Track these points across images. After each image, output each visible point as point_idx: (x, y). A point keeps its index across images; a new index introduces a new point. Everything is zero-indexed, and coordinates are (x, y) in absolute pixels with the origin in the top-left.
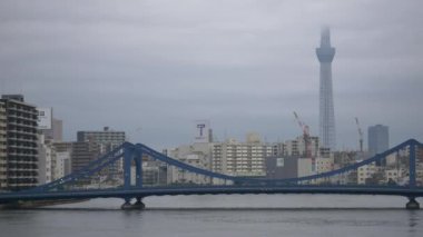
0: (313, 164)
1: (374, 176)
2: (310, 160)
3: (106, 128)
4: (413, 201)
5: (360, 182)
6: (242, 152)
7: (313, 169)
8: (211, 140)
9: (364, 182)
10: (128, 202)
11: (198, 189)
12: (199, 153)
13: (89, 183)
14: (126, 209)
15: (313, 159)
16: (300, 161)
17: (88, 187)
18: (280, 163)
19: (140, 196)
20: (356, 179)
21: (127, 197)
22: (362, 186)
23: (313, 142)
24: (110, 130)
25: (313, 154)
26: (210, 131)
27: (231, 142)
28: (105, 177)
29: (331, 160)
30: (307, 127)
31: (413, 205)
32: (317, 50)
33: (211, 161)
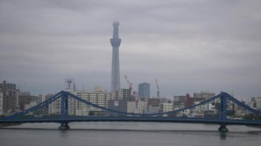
0: (137, 105)
2: (134, 103)
3: (5, 82)
6: (93, 97)
7: (137, 108)
8: (75, 90)
10: (62, 125)
15: (137, 102)
16: (129, 103)
18: (116, 104)
25: (136, 99)
26: (74, 85)
27: (86, 91)
29: (146, 103)
32: (111, 39)
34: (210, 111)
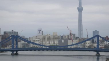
0: (72, 42)
1: (90, 45)
3: (12, 31)
4: (98, 53)
5: (86, 47)
6: (52, 38)
8: (42, 34)
9: (87, 47)
10: (13, 53)
11: (34, 49)
12: (39, 38)
13: (6, 47)
14: (13, 55)
15: (72, 40)
16: (69, 41)
17: (6, 48)
18: (63, 41)
19: (17, 51)
20: (85, 46)
21: (13, 51)
22: (86, 48)
23: (73, 35)
24: (13, 31)
25: (72, 39)
26: (42, 32)
27: (48, 35)
28: (11, 45)
29: (78, 41)
30: (71, 31)
31: (98, 54)
32: (78, 8)
33: (43, 41)
34: (107, 45)
